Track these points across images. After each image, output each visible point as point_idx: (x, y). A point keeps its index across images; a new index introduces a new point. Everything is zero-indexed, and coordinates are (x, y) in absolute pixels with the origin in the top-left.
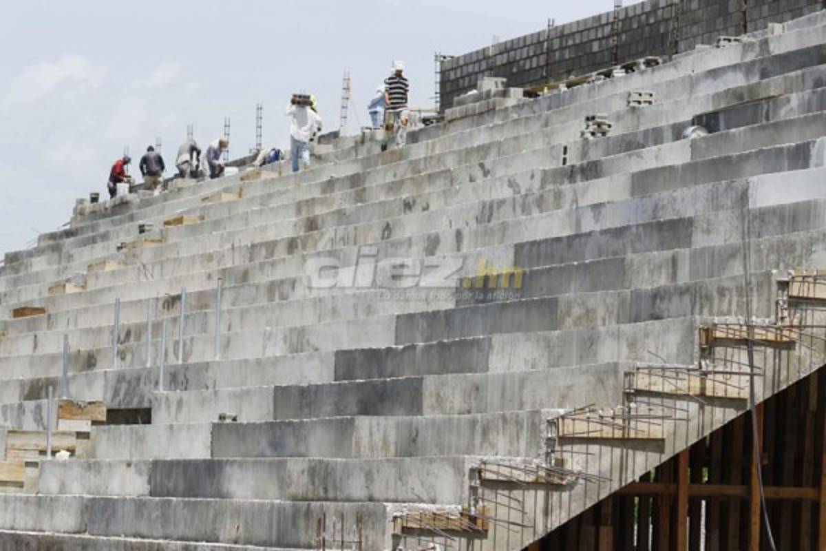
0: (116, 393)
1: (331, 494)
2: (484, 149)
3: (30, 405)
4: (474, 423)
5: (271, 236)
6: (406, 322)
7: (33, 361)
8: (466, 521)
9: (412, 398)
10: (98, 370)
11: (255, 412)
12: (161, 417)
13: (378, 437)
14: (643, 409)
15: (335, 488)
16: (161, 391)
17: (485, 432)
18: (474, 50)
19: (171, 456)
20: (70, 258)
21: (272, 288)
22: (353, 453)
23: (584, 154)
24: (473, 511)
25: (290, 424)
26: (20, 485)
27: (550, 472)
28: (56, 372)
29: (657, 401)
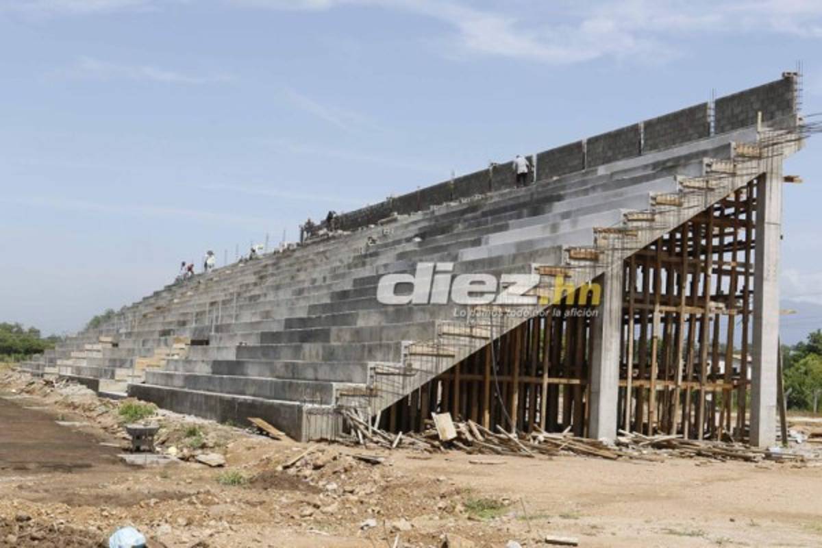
0: (194, 334)
1: (296, 376)
2: (324, 252)
3: (163, 338)
4: (364, 346)
5: (246, 282)
6: (313, 308)
7: (163, 324)
8: (368, 391)
9: (324, 336)
10: (187, 326)
11: (253, 342)
12: (213, 344)
13: (314, 353)
14: (446, 342)
15: (298, 374)
16: (213, 333)
17: (370, 351)
18: (354, 210)
19: (220, 359)
20: (175, 292)
21: (252, 298)
22: (301, 357)
23: (367, 250)
24: (372, 387)
25: (272, 347)
26: (158, 366)
27: (405, 369)
28: (172, 327)
29: (451, 337)
